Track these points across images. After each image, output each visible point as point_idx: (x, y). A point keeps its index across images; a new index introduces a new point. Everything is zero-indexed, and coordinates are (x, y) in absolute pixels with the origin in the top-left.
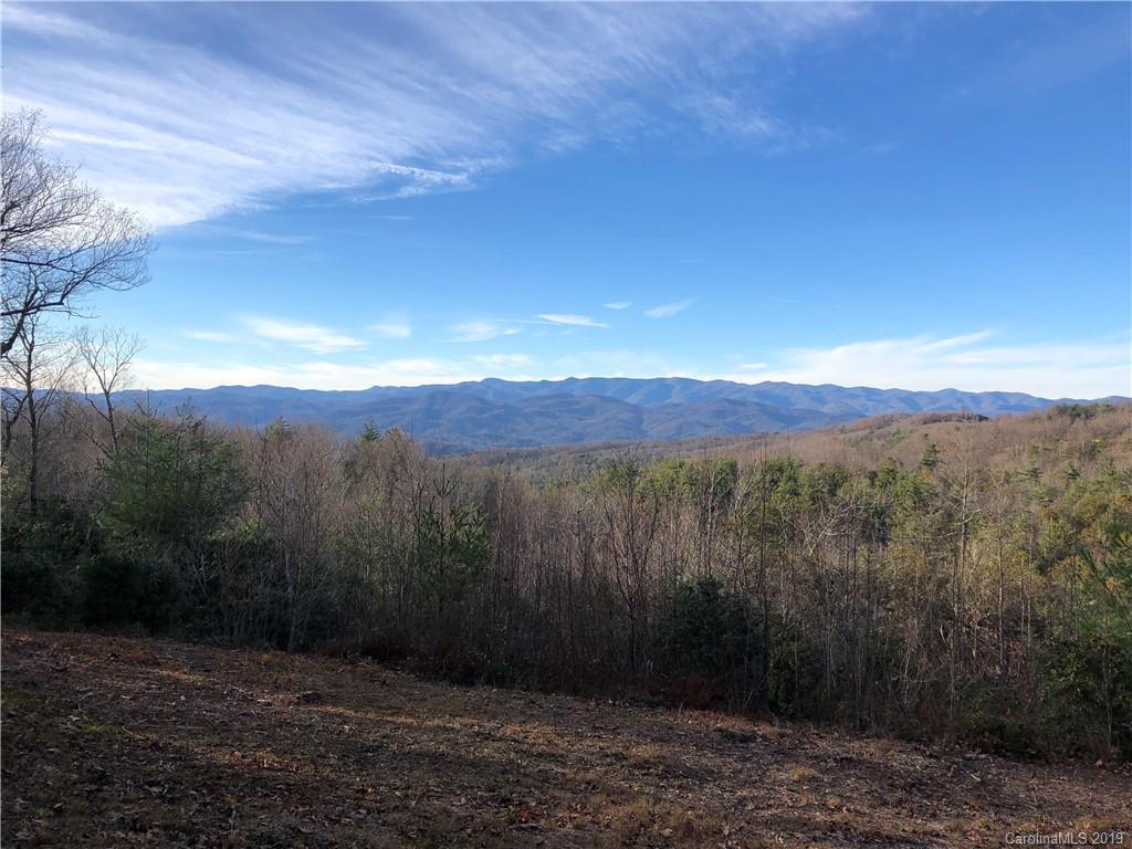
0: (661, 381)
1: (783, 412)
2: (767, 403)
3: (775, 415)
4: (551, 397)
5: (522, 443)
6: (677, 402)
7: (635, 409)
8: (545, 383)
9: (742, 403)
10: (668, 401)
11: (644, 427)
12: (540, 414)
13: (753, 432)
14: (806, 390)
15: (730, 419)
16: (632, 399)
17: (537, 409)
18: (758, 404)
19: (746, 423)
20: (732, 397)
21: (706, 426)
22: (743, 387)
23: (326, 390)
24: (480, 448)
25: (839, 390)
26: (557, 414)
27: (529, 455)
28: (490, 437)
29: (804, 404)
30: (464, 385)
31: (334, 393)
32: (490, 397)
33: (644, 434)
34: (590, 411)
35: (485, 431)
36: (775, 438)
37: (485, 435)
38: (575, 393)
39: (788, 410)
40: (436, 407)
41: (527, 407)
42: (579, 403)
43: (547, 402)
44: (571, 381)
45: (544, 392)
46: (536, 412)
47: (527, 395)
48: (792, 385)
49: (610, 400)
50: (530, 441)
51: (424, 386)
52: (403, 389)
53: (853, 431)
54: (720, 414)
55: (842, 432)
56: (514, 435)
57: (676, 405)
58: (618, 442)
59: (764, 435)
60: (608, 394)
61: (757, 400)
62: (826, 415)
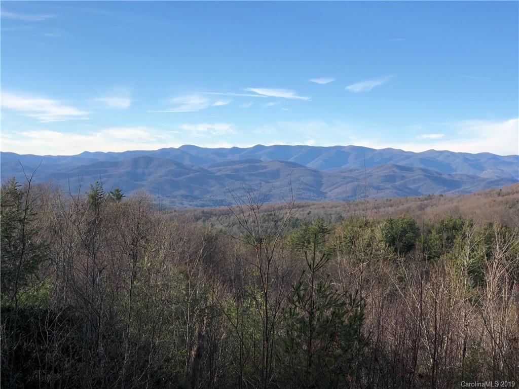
0: (339, 149)
1: (445, 177)
2: (430, 168)
3: (439, 180)
4: (240, 162)
5: (216, 202)
6: (352, 167)
7: (316, 173)
8: (235, 150)
9: (410, 169)
10: (343, 167)
11: (323, 190)
13: (420, 194)
14: (465, 157)
15: (398, 183)
16: (312, 165)
17: (229, 173)
18: (423, 170)
19: (413, 186)
20: (401, 164)
21: (378, 189)
22: (410, 155)
23: (42, 155)
24: (178, 206)
25: (495, 158)
26: (247, 177)
27: (222, 214)
28: (186, 197)
29: (463, 170)
30: (164, 151)
31: (49, 158)
32: (186, 162)
33: (323, 195)
34: (275, 175)
35: (182, 192)
36: (440, 199)
37: (183, 196)
38: (261, 159)
39: (450, 175)
40: (139, 171)
41: (219, 171)
42: (265, 167)
43: (237, 167)
44: (259, 148)
45: (236, 157)
46: (228, 176)
47: (220, 160)
48: (453, 153)
49: (294, 165)
50: (222, 201)
51: (128, 152)
52: (110, 154)
53: (509, 194)
54: (390, 179)
55: (499, 195)
56: (208, 196)
57: (351, 171)
59: (430, 197)
60: (291, 160)
61: (422, 166)
62: (483, 180)
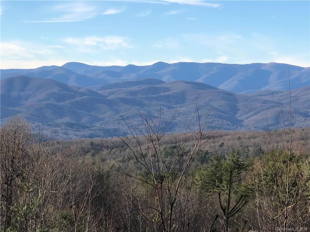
0: (257, 67)
5: (108, 132)
6: (274, 89)
7: (229, 96)
8: (131, 68)
11: (239, 116)
12: (124, 101)
16: (225, 86)
17: (123, 96)
21: (306, 115)
24: (61, 137)
26: (146, 102)
27: (115, 146)
28: (71, 125)
30: (44, 71)
32: (72, 83)
33: (238, 123)
34: (180, 98)
35: (66, 120)
37: (67, 124)
38: (163, 79)
40: (14, 94)
41: (112, 93)
42: (167, 89)
43: (135, 88)
44: (160, 65)
45: (132, 77)
47: (112, 80)
49: (203, 87)
50: (116, 130)
56: (98, 125)
57: (273, 93)
58: (213, 132)
60: (200, 80)
